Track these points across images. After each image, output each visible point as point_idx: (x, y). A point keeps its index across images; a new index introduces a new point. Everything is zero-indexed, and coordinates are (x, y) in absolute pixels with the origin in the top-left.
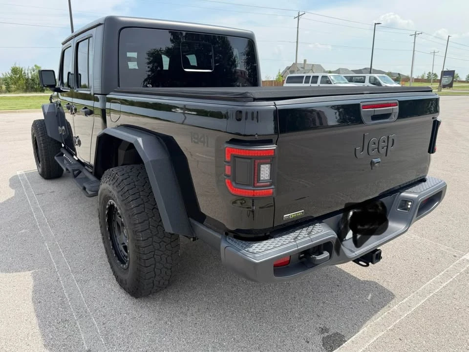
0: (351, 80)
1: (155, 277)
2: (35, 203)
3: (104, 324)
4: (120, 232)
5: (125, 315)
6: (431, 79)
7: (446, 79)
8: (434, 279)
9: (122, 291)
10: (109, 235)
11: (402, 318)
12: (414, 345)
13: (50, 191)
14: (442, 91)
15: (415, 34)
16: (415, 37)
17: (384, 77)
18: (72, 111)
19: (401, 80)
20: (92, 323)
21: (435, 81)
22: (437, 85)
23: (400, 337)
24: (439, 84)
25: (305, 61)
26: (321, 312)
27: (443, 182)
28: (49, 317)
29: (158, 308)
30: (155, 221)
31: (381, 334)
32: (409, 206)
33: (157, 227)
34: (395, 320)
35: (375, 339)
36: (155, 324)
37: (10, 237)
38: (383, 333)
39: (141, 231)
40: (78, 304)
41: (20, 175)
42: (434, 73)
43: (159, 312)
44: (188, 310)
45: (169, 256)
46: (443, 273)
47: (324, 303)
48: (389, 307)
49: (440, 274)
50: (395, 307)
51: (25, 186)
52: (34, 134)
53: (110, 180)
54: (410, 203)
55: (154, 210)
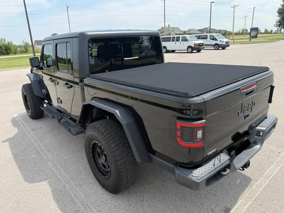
0: (199, 38)
1: (127, 183)
2: (33, 136)
3: (100, 211)
4: (99, 157)
5: (110, 204)
6: (244, 33)
7: (253, 33)
8: (271, 167)
9: (104, 190)
10: (93, 159)
11: (259, 192)
12: (268, 208)
13: (38, 127)
14: (252, 40)
15: (234, 7)
16: (234, 8)
17: (218, 35)
18: (55, 83)
19: (227, 34)
20: (93, 211)
21: (247, 34)
22: (248, 36)
23: (260, 203)
24: (249, 35)
25: (169, 25)
26: (216, 193)
27: (276, 117)
28: (67, 210)
29: (127, 198)
30: (126, 153)
31: (250, 203)
32: (261, 134)
33: (127, 157)
34: (256, 194)
35: (247, 206)
36: (128, 208)
37: (26, 160)
38: (251, 202)
39: (120, 160)
40: (81, 200)
41: (16, 117)
42: (246, 29)
43: (128, 201)
44: (144, 198)
45: (133, 171)
46: (275, 163)
47: (216, 187)
48: (251, 187)
49: (274, 164)
50: (254, 186)
51: (22, 124)
52: (24, 93)
53: (96, 130)
54: (262, 133)
55: (124, 147)
